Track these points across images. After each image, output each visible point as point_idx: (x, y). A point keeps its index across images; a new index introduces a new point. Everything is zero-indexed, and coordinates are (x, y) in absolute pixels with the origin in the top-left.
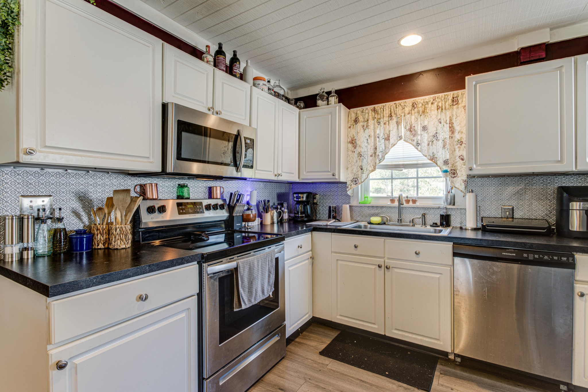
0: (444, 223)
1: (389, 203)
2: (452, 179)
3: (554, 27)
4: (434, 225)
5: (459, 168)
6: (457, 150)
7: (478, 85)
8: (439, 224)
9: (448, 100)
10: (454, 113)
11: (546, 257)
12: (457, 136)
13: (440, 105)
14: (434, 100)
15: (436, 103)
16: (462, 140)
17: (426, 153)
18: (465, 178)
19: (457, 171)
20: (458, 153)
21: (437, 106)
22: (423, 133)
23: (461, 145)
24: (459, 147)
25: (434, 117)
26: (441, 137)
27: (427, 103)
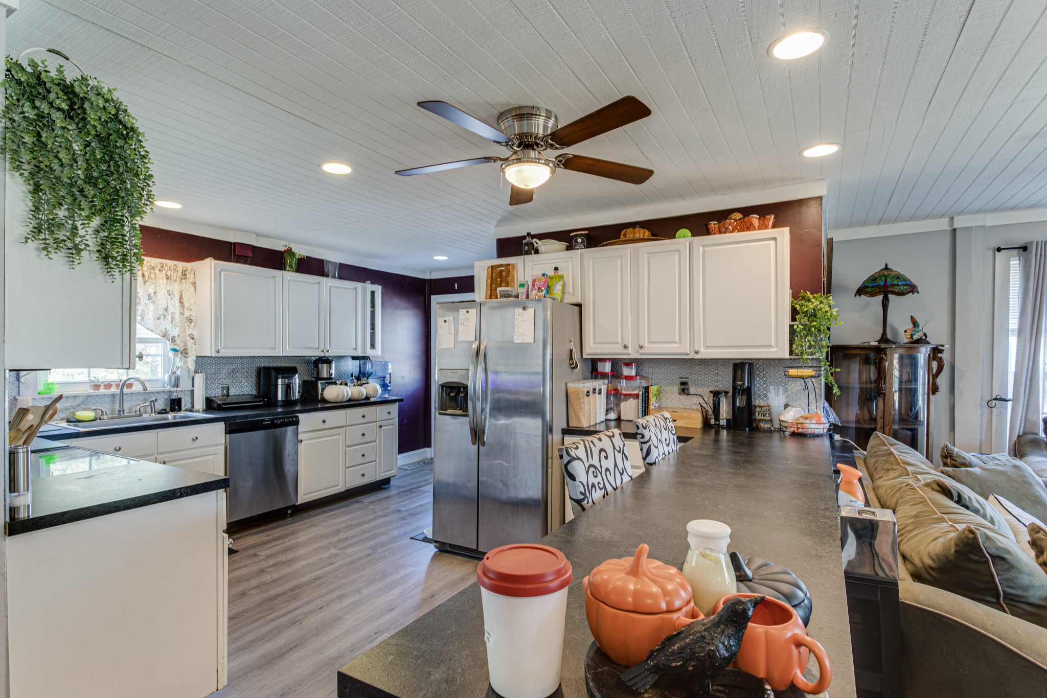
0: (177, 408)
1: (91, 391)
2: (185, 359)
3: (259, 235)
4: (163, 412)
5: (189, 347)
6: (187, 327)
7: (222, 273)
8: (168, 410)
9: (177, 271)
10: (184, 288)
11: (286, 420)
12: (187, 313)
13: (169, 275)
14: (162, 267)
15: (164, 271)
16: (192, 318)
17: (151, 327)
18: (195, 358)
19: (188, 350)
20: (188, 332)
21: (167, 275)
22: (147, 302)
23: (190, 322)
24: (188, 325)
25: (163, 286)
26: (170, 311)
27: (153, 268)
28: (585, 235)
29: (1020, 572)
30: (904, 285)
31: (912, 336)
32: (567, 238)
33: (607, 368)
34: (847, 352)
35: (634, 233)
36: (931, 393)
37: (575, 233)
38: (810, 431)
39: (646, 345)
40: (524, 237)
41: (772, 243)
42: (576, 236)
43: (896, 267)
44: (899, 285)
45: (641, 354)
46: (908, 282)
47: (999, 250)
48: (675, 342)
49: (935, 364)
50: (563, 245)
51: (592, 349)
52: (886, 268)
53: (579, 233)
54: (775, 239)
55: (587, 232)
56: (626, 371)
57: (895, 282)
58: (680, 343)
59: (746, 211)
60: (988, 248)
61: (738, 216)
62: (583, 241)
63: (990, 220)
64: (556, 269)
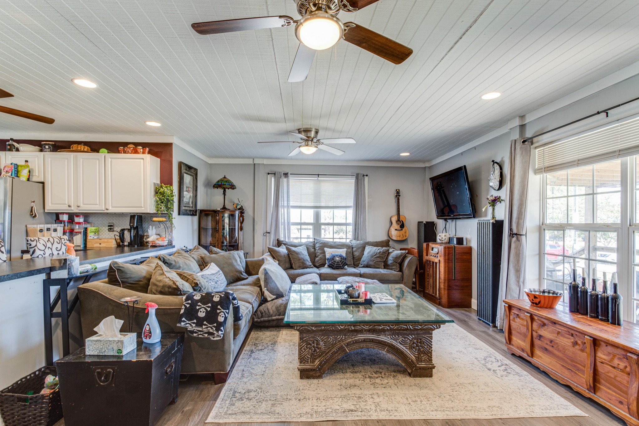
28: (52, 145)
29: (126, 273)
30: (228, 185)
31: (236, 207)
32: (39, 144)
33: (65, 218)
34: (207, 212)
35: (78, 147)
36: (239, 230)
37: (45, 143)
38: (158, 244)
39: (82, 205)
40: (8, 141)
41: (142, 160)
42: (45, 144)
43: (228, 177)
44: (226, 185)
45: (79, 210)
46: (230, 184)
47: (269, 174)
48: (97, 204)
49: (241, 219)
50: (37, 148)
51: (51, 207)
52: (225, 177)
53: (47, 143)
54: (143, 159)
55: (53, 143)
56: (77, 220)
57: (225, 183)
58: (99, 205)
59: (136, 144)
60: (266, 173)
61: (132, 146)
62: (49, 148)
63: (265, 162)
64: (26, 161)
